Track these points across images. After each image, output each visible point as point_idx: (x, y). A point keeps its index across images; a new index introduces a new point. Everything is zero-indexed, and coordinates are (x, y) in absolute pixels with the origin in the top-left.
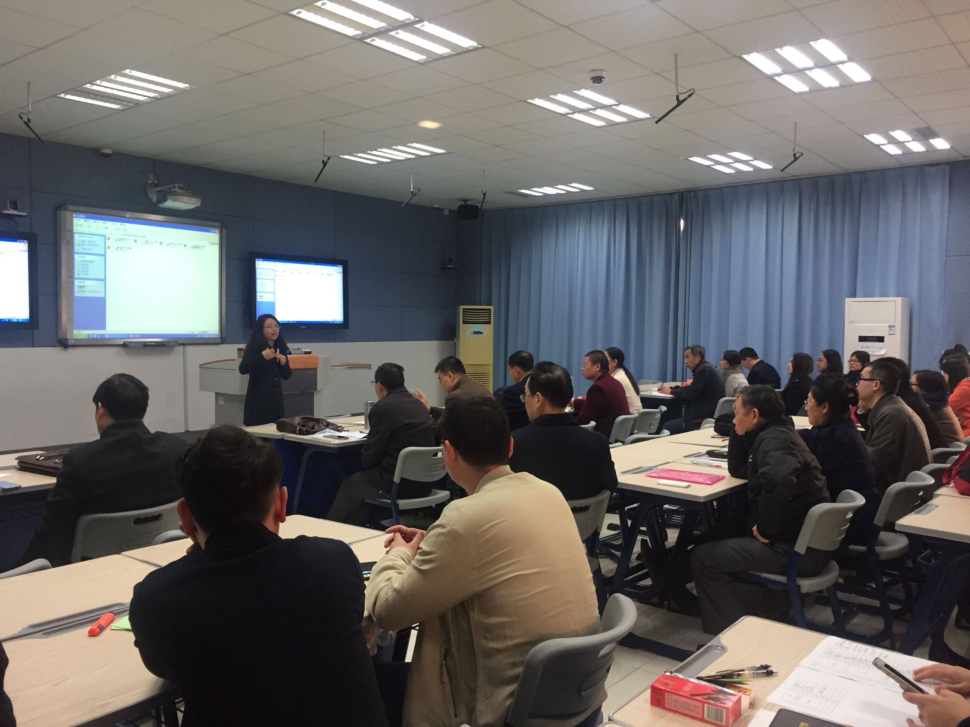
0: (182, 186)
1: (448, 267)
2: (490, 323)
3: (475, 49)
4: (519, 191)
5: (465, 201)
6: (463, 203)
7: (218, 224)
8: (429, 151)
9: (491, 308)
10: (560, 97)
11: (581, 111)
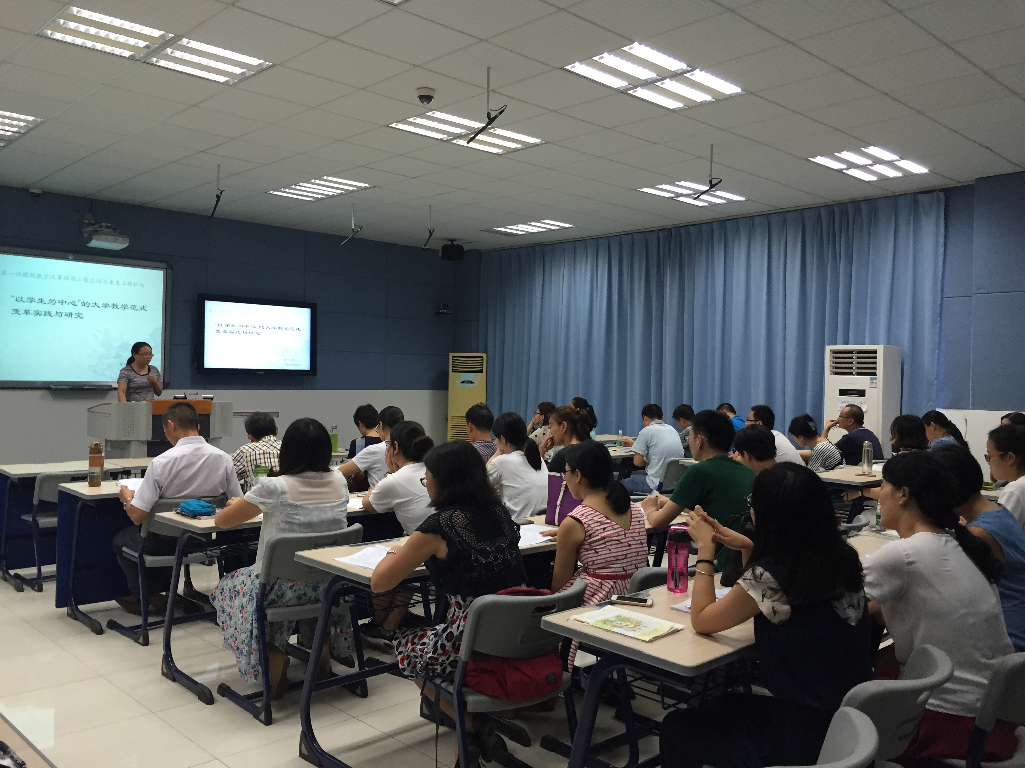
0: (109, 225)
1: (441, 311)
2: (482, 372)
3: (269, 67)
4: (496, 229)
5: (452, 241)
6: (450, 243)
7: (164, 265)
8: (351, 185)
9: (484, 355)
10: (420, 121)
11: (461, 137)
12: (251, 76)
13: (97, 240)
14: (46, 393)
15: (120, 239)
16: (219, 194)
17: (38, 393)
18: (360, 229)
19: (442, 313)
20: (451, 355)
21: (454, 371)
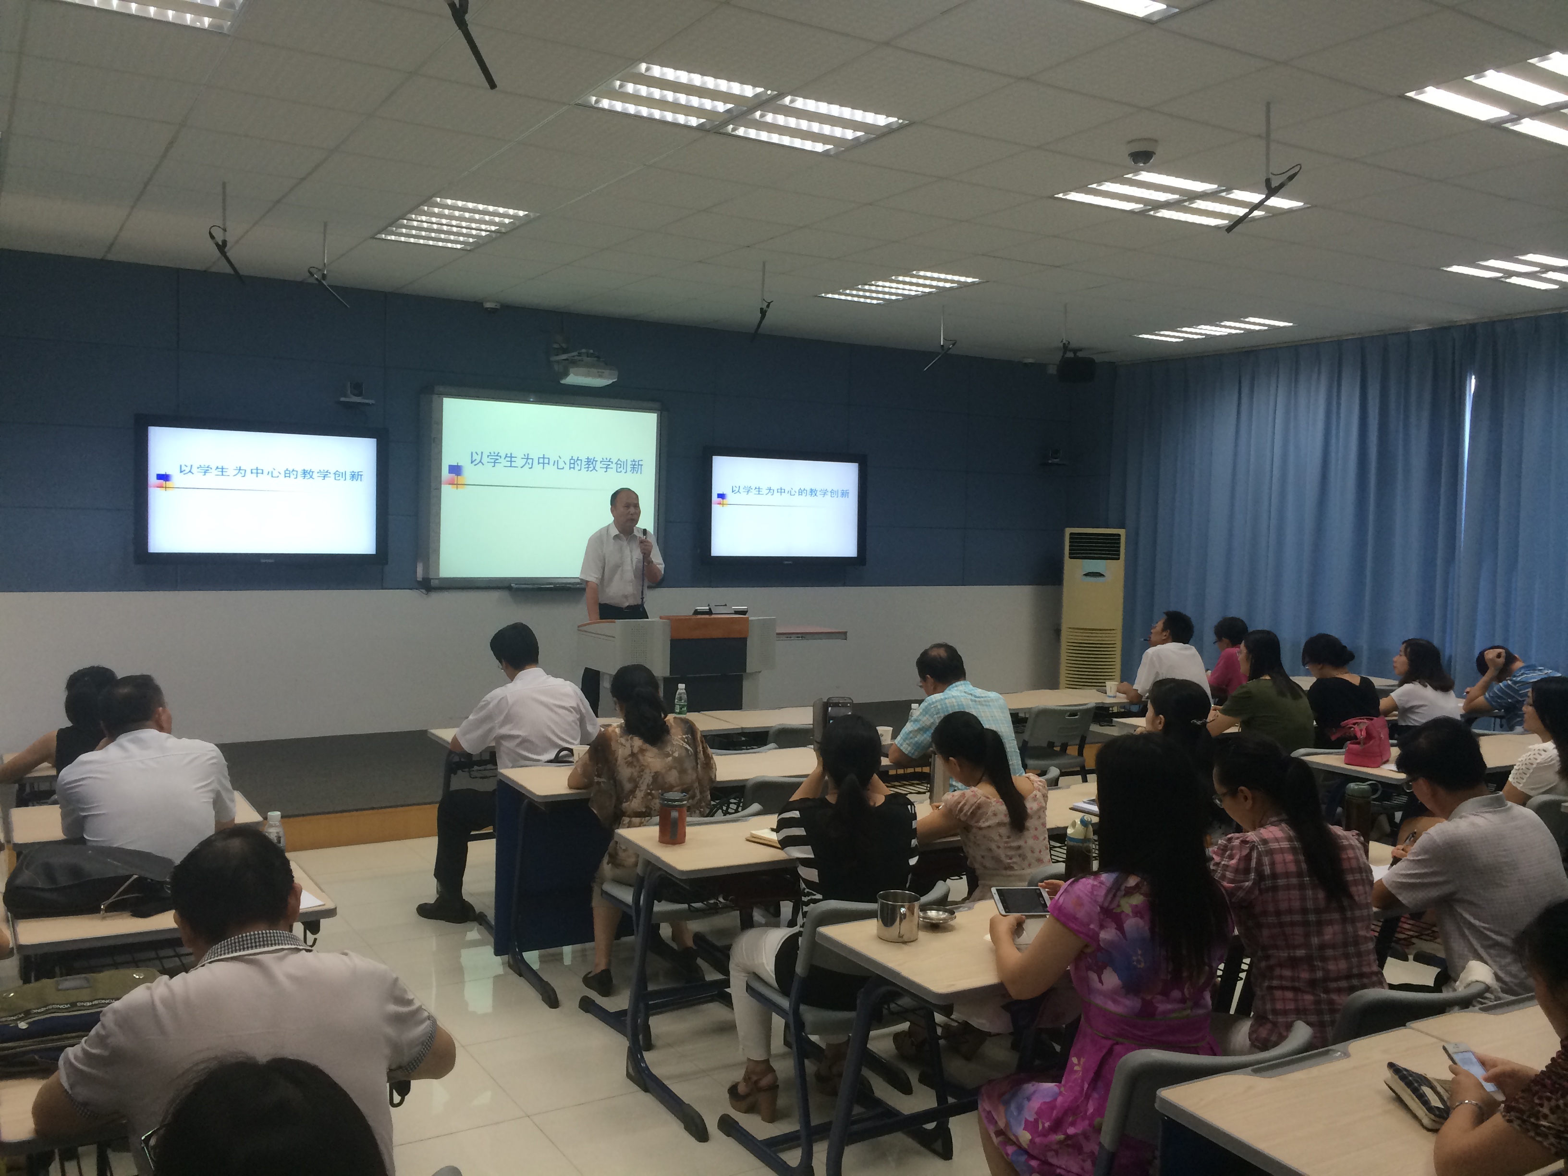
0: (592, 351)
1: (1050, 462)
2: (1118, 559)
3: (901, 127)
7: (657, 405)
8: (947, 280)
9: (1122, 532)
10: (1108, 187)
11: (1167, 205)
12: (868, 141)
13: (576, 374)
14: (505, 594)
15: (607, 372)
16: (764, 307)
17: (495, 595)
18: (954, 345)
19: (1051, 464)
20: (1068, 531)
21: (1072, 556)
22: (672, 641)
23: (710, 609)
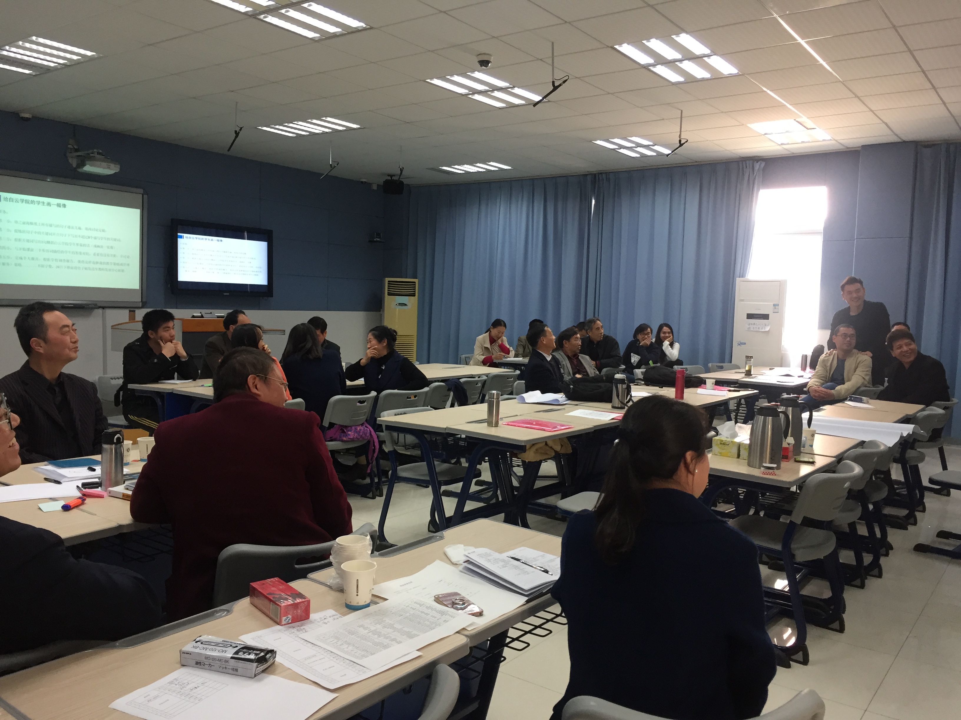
0: (101, 151)
1: (375, 240)
2: (415, 296)
3: (364, 29)
4: (440, 167)
5: (391, 176)
6: (389, 178)
7: (141, 191)
8: (340, 124)
9: (416, 281)
10: (456, 78)
11: (480, 92)
12: (342, 35)
13: (91, 166)
15: (112, 166)
16: (238, 129)
18: (337, 164)
19: (377, 241)
20: (387, 280)
21: (389, 294)
22: (183, 333)
23: (202, 315)
